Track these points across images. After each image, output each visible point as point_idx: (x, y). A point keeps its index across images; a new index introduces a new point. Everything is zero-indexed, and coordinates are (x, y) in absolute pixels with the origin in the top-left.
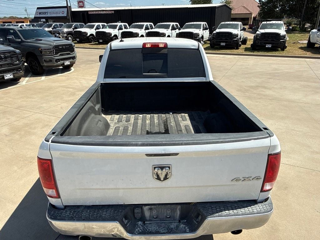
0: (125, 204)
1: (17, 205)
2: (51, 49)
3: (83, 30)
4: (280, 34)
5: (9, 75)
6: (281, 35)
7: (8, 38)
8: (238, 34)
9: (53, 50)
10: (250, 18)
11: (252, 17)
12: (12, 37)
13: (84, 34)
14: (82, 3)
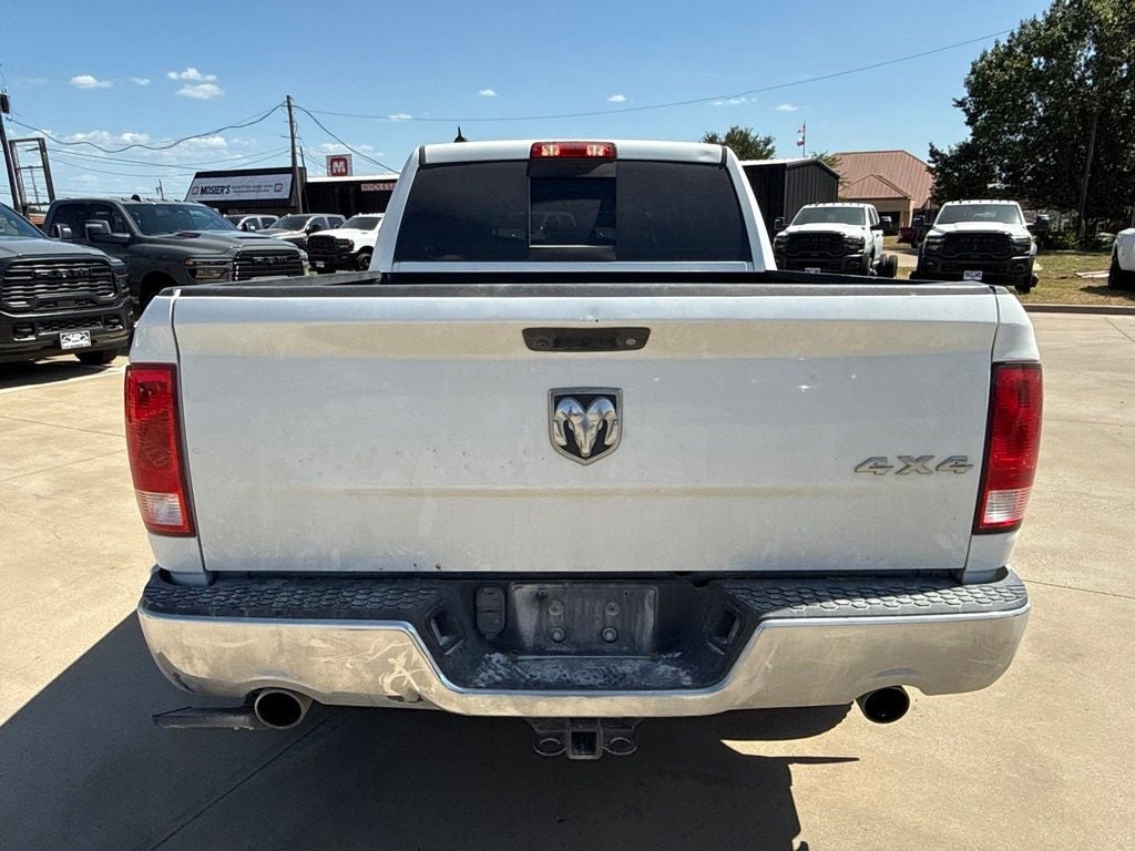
0: (443, 569)
1: (41, 687)
2: (225, 263)
3: (339, 234)
4: (1010, 235)
5: (77, 336)
6: (1014, 238)
7: (89, 228)
8: (863, 238)
9: (234, 266)
10: (902, 215)
11: (911, 209)
12: (104, 224)
13: (342, 246)
14: (342, 163)
